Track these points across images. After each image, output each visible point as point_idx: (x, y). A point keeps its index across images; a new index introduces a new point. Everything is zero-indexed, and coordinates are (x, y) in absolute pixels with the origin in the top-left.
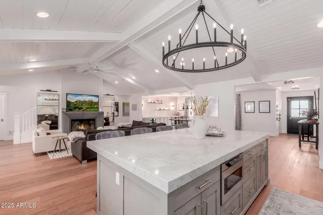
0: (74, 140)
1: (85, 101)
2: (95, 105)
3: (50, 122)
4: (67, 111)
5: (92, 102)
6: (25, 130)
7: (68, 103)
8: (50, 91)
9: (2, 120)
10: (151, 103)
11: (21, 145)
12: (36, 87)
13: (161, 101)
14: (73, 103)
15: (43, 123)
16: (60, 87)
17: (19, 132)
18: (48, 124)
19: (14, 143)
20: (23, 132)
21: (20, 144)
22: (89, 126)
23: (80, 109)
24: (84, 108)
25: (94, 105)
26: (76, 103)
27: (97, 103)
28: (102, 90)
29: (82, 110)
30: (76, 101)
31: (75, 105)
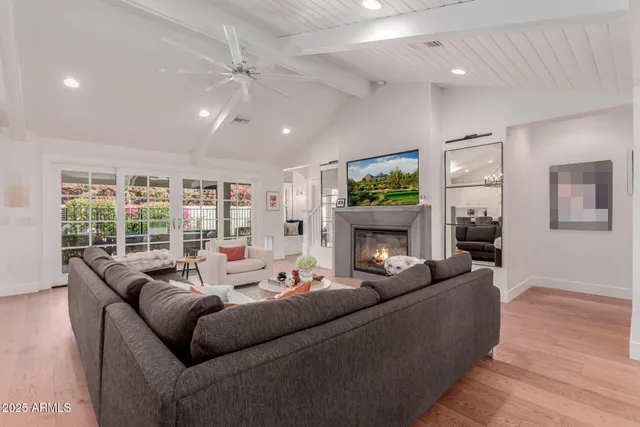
1: (382, 175)
2: (409, 183)
4: (349, 206)
5: (400, 175)
7: (351, 186)
14: (358, 184)
23: (372, 199)
24: (382, 197)
25: (403, 186)
29: (377, 202)
30: (364, 179)
31: (362, 189)
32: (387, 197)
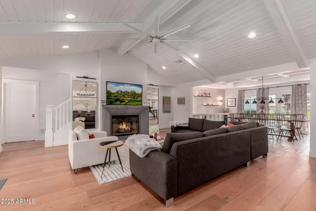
0: (144, 153)
1: (127, 92)
2: (138, 97)
3: (84, 119)
4: (107, 104)
5: (135, 93)
6: (58, 129)
7: (109, 94)
8: (87, 78)
9: (33, 116)
10: (199, 96)
11: (54, 149)
12: (72, 72)
13: (209, 94)
14: (113, 94)
15: (77, 119)
16: (99, 73)
17: (51, 131)
18: (82, 121)
19: (46, 145)
20: (56, 131)
21: (53, 147)
22: (130, 125)
23: (122, 101)
24: (127, 101)
25: (136, 98)
26: (116, 94)
27: (140, 95)
28: (146, 79)
29: (124, 103)
30: (117, 92)
31: (116, 96)
32: (129, 101)
